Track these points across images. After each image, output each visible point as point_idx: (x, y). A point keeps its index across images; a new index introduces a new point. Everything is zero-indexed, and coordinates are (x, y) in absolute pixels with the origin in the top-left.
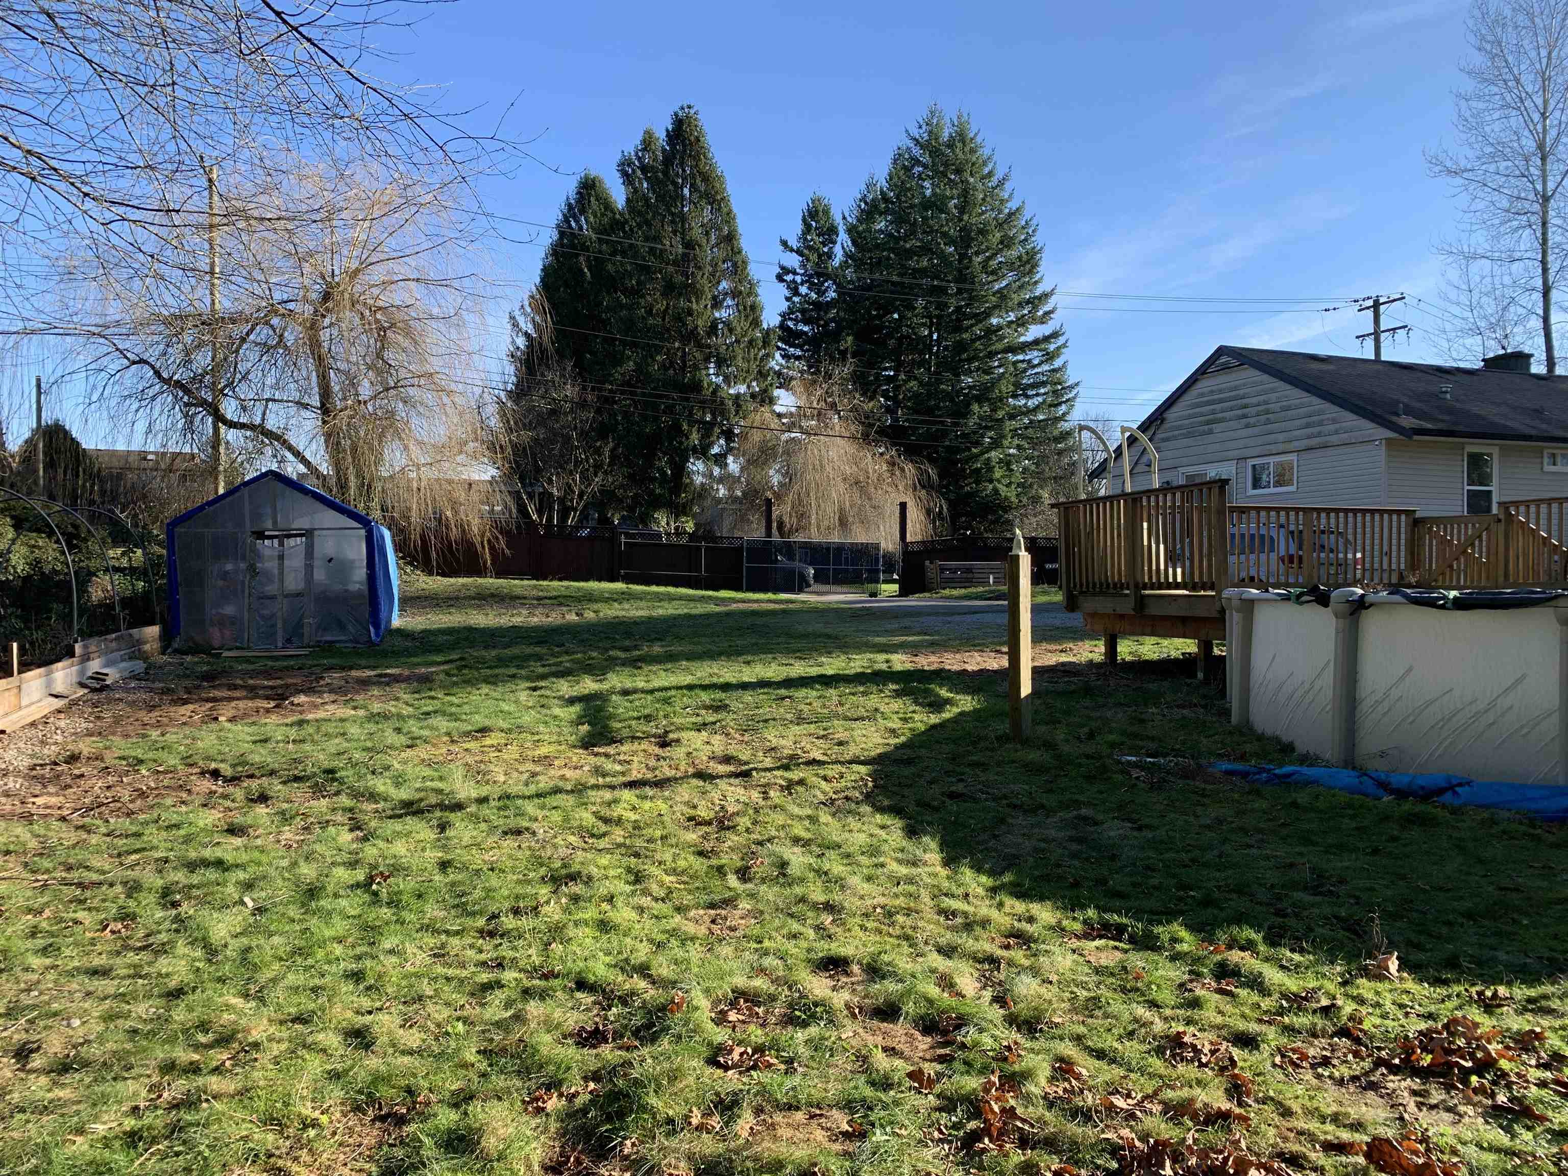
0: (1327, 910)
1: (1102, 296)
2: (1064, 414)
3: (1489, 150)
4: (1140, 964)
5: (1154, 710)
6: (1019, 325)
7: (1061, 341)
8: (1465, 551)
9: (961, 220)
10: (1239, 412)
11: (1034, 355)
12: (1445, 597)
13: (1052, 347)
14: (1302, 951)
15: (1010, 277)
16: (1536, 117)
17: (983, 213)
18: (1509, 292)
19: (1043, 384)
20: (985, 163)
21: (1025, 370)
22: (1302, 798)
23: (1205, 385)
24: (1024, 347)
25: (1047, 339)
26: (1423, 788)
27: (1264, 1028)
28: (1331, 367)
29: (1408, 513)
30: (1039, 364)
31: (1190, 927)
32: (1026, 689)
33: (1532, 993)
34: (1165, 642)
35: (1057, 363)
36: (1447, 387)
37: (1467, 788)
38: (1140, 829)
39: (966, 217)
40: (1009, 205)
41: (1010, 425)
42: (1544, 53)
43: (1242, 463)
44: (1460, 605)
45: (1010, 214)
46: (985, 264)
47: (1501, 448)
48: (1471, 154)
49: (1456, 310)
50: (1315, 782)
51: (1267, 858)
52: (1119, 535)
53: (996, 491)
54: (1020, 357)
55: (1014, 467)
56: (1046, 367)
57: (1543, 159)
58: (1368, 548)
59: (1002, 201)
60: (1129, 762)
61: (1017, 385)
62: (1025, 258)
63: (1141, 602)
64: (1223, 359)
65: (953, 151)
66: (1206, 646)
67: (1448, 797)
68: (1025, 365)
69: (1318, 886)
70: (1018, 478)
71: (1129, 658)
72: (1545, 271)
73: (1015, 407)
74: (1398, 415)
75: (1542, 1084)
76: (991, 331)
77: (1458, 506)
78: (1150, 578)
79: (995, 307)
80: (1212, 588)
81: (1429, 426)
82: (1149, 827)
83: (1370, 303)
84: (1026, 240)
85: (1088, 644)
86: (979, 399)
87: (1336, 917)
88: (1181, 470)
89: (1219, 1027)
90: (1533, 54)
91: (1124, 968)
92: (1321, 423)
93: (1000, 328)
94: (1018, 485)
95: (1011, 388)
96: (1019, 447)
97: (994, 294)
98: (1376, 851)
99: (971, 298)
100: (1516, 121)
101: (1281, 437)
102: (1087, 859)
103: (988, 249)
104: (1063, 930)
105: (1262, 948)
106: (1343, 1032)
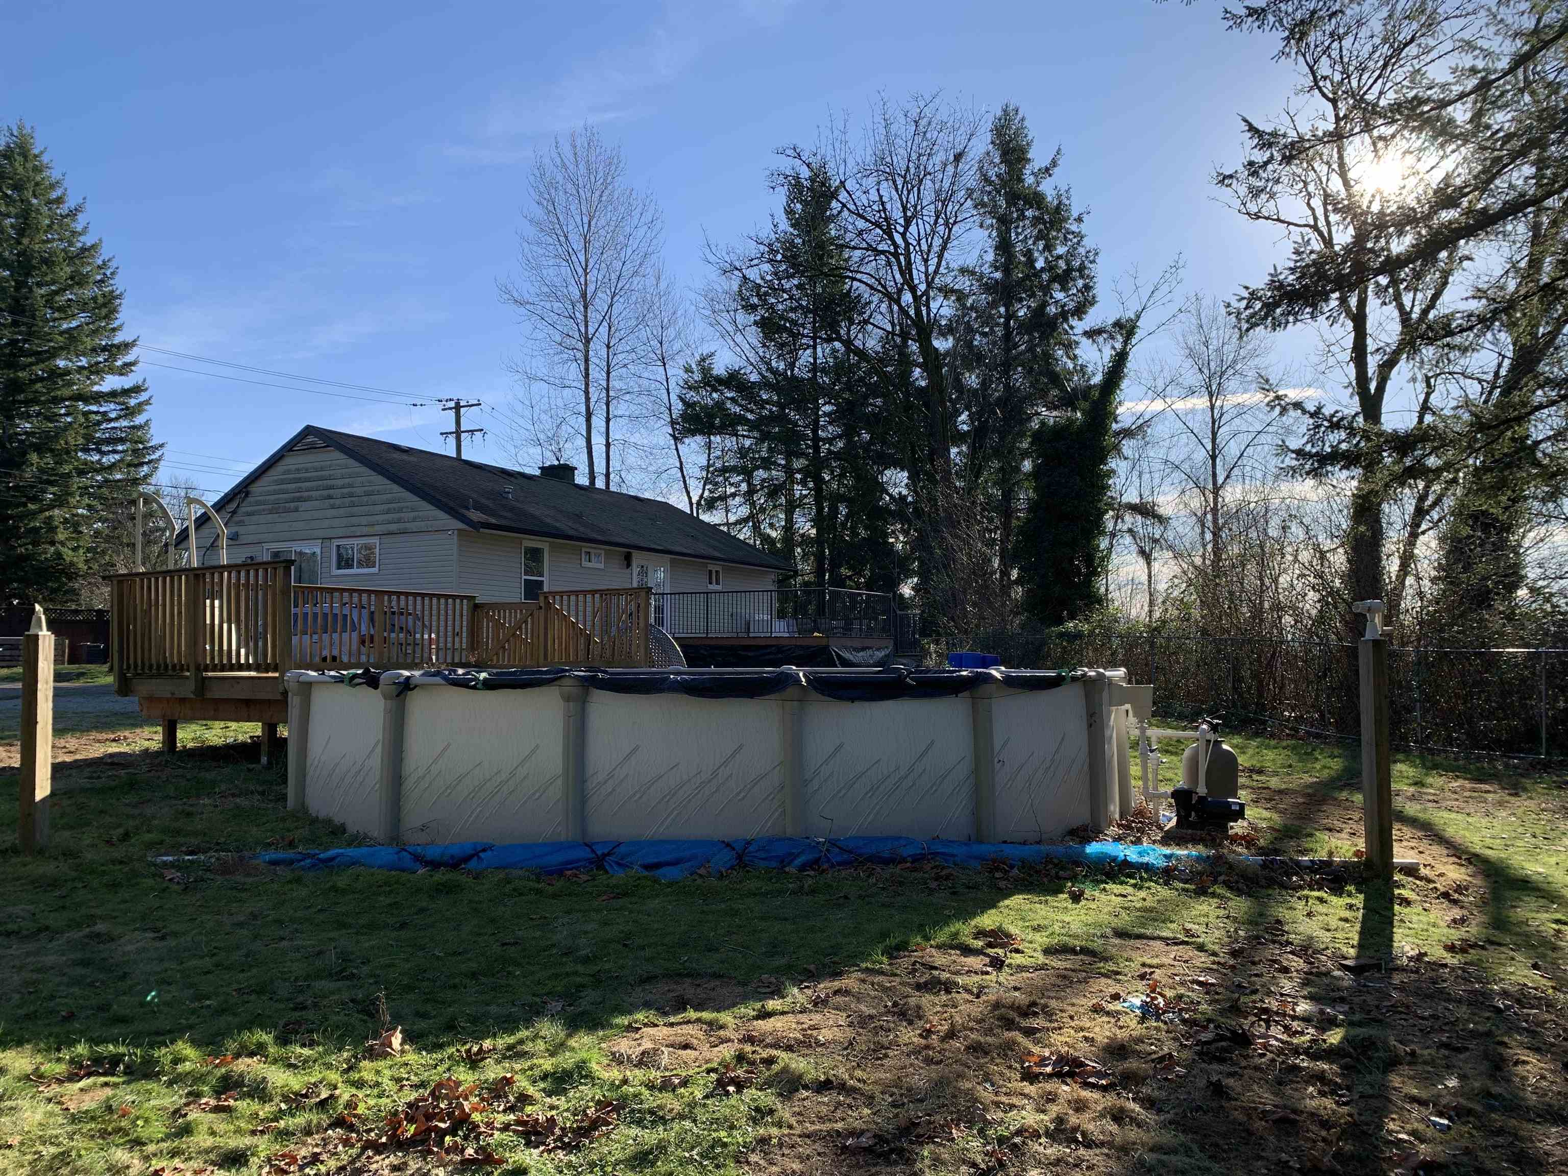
0: (346, 996)
1: (194, 358)
2: (146, 477)
3: (545, 289)
4: (130, 1098)
5: (207, 801)
6: (92, 373)
7: (143, 397)
8: (514, 634)
9: (20, 243)
10: (325, 493)
11: (111, 409)
12: (477, 679)
13: (132, 402)
14: (312, 1044)
15: (81, 319)
16: (580, 271)
17: (48, 241)
18: (561, 413)
19: (122, 440)
20: (52, 186)
21: (99, 423)
22: (342, 881)
23: (291, 462)
24: (98, 397)
25: (126, 392)
26: (452, 857)
27: (255, 1140)
28: (412, 459)
29: (471, 598)
30: (116, 419)
31: (196, 1043)
32: (43, 788)
33: (511, 1040)
34: (233, 725)
35: (139, 420)
36: (509, 488)
37: (489, 853)
38: (163, 938)
39: (25, 241)
40: (82, 238)
41: (77, 482)
42: (586, 220)
43: (327, 543)
44: (488, 685)
45: (84, 250)
46: (49, 300)
47: (552, 546)
48: (532, 290)
49: (521, 421)
50: (354, 863)
51: (298, 950)
52: (180, 613)
53: (59, 555)
54: (94, 408)
55: (84, 529)
56: (124, 423)
57: (586, 307)
58: (442, 629)
59: (74, 233)
60: (165, 863)
61: (89, 438)
62: (101, 300)
63: (203, 684)
64: (311, 439)
65: (11, 164)
66: (271, 729)
67: (473, 864)
68: (98, 418)
69: (342, 971)
70: (87, 541)
71: (190, 745)
72: (588, 399)
73: (85, 463)
74: (468, 509)
75: (506, 1128)
76: (56, 374)
77: (516, 594)
78: (213, 658)
79: (62, 348)
80: (275, 670)
81: (493, 521)
82: (175, 934)
83: (452, 404)
84: (102, 281)
85: (147, 731)
86: (39, 449)
87: (353, 1001)
88: (266, 546)
89: (207, 1151)
90: (578, 219)
91: (109, 1109)
92: (400, 510)
93: (67, 372)
94: (89, 550)
95: (81, 441)
96: (90, 507)
97: (61, 333)
98: (403, 926)
99: (30, 334)
100: (566, 271)
101: (364, 521)
102: (92, 985)
103: (53, 282)
104: (41, 1076)
105: (272, 1050)
106: (339, 1122)
